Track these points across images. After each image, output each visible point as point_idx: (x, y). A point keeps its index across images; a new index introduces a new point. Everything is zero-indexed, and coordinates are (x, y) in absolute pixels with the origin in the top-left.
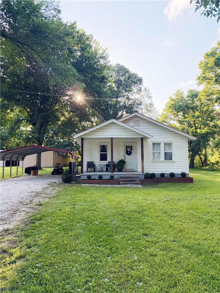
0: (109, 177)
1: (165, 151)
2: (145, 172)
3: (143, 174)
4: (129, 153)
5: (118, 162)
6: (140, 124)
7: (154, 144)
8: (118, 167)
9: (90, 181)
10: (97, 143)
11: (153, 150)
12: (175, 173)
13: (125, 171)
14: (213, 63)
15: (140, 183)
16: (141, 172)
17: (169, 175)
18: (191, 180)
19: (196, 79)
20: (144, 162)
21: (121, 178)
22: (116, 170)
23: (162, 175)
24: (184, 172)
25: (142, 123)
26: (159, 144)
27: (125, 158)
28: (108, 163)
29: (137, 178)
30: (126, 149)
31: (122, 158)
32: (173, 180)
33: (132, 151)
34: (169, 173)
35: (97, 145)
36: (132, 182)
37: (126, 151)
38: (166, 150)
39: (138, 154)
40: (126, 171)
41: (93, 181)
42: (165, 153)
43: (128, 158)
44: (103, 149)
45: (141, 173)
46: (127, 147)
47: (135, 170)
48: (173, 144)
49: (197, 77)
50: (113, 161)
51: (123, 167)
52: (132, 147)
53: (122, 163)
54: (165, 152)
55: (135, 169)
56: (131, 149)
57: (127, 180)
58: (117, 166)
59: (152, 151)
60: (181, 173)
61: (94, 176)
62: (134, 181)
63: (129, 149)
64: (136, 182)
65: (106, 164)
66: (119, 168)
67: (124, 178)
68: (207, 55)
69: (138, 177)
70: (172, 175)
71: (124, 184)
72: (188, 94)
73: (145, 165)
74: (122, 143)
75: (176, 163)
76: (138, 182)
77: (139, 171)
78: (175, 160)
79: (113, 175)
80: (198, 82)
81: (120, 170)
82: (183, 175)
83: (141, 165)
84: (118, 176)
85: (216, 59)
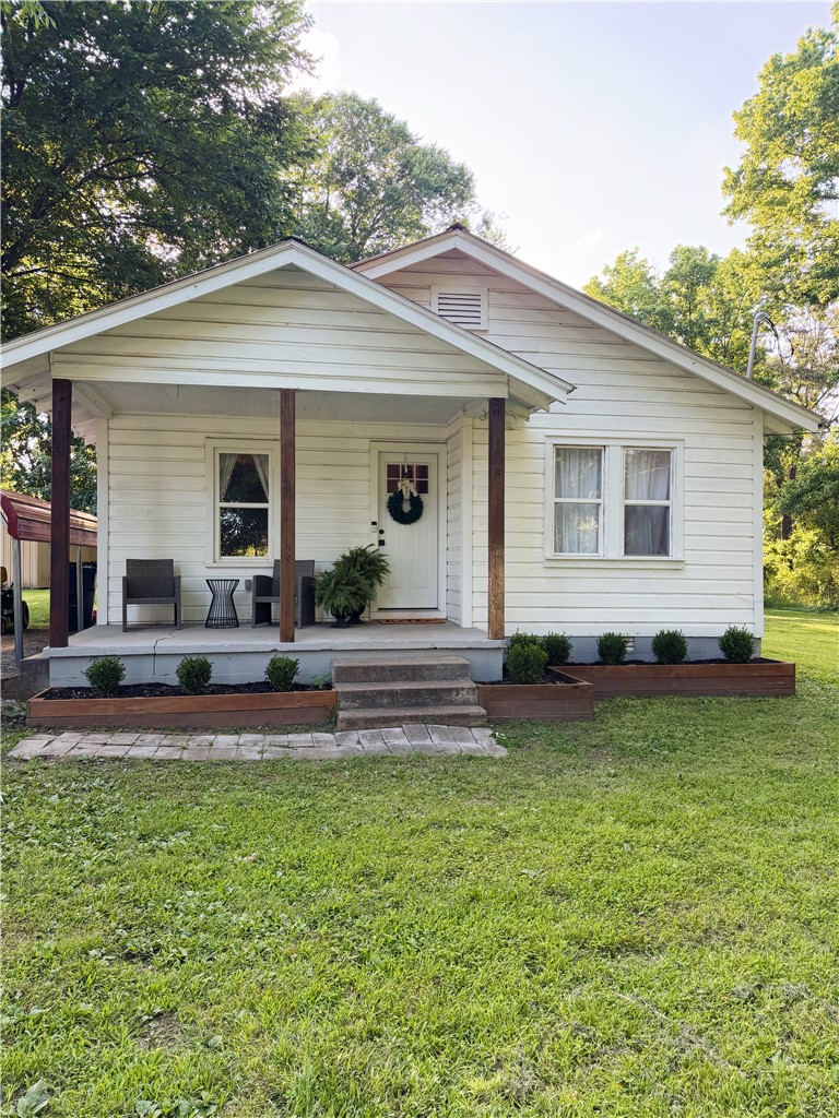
0: (257, 671)
1: (626, 498)
2: (510, 631)
3: (498, 643)
4: (405, 510)
5: (336, 564)
6: (483, 320)
7: (563, 452)
8: (334, 594)
9: (109, 706)
10: (199, 439)
11: (558, 495)
12: (687, 631)
13: (379, 622)
14: (813, 96)
15: (477, 717)
16: (485, 627)
17: (649, 644)
18: (781, 679)
19: (720, 185)
20: (510, 569)
21: (346, 674)
22: (322, 613)
23: (612, 648)
24: (740, 628)
25: (494, 313)
26: (595, 454)
27: (382, 543)
28: (269, 573)
29: (455, 678)
30: (392, 486)
31: (363, 539)
32: (678, 678)
33: (424, 497)
34: (653, 631)
35: (199, 454)
36: (425, 705)
37: (386, 496)
38: (633, 492)
39: (466, 518)
40: (388, 622)
41: (136, 705)
42: (630, 512)
43: (400, 543)
44: (242, 479)
45: (484, 640)
46: (393, 470)
47: (441, 615)
48: (678, 459)
49: (725, 176)
50: (298, 557)
51: (363, 598)
52: (423, 470)
53: (363, 569)
54: (630, 502)
55: (442, 607)
56: (423, 487)
57: (392, 694)
58: (328, 593)
59: (552, 499)
60: (722, 634)
61: (151, 660)
62: (437, 696)
63: (407, 487)
64: (452, 703)
65: (259, 579)
66: (341, 601)
67: (365, 674)
68: (777, 66)
69: (464, 667)
70: (670, 647)
71: (369, 723)
72: (671, 266)
73: (509, 585)
74: (365, 444)
75: (690, 571)
76: (465, 703)
77: (466, 623)
78: (688, 557)
79: (293, 658)
80: (729, 201)
81: (349, 618)
82: (737, 646)
83: (483, 584)
84: (326, 658)
85: (826, 72)
